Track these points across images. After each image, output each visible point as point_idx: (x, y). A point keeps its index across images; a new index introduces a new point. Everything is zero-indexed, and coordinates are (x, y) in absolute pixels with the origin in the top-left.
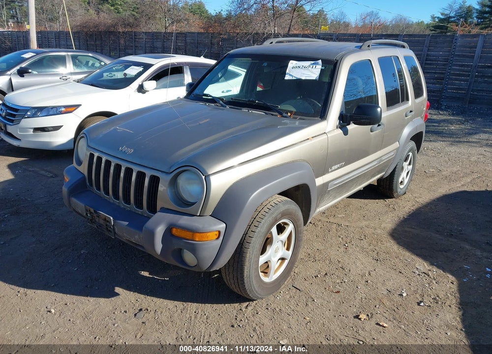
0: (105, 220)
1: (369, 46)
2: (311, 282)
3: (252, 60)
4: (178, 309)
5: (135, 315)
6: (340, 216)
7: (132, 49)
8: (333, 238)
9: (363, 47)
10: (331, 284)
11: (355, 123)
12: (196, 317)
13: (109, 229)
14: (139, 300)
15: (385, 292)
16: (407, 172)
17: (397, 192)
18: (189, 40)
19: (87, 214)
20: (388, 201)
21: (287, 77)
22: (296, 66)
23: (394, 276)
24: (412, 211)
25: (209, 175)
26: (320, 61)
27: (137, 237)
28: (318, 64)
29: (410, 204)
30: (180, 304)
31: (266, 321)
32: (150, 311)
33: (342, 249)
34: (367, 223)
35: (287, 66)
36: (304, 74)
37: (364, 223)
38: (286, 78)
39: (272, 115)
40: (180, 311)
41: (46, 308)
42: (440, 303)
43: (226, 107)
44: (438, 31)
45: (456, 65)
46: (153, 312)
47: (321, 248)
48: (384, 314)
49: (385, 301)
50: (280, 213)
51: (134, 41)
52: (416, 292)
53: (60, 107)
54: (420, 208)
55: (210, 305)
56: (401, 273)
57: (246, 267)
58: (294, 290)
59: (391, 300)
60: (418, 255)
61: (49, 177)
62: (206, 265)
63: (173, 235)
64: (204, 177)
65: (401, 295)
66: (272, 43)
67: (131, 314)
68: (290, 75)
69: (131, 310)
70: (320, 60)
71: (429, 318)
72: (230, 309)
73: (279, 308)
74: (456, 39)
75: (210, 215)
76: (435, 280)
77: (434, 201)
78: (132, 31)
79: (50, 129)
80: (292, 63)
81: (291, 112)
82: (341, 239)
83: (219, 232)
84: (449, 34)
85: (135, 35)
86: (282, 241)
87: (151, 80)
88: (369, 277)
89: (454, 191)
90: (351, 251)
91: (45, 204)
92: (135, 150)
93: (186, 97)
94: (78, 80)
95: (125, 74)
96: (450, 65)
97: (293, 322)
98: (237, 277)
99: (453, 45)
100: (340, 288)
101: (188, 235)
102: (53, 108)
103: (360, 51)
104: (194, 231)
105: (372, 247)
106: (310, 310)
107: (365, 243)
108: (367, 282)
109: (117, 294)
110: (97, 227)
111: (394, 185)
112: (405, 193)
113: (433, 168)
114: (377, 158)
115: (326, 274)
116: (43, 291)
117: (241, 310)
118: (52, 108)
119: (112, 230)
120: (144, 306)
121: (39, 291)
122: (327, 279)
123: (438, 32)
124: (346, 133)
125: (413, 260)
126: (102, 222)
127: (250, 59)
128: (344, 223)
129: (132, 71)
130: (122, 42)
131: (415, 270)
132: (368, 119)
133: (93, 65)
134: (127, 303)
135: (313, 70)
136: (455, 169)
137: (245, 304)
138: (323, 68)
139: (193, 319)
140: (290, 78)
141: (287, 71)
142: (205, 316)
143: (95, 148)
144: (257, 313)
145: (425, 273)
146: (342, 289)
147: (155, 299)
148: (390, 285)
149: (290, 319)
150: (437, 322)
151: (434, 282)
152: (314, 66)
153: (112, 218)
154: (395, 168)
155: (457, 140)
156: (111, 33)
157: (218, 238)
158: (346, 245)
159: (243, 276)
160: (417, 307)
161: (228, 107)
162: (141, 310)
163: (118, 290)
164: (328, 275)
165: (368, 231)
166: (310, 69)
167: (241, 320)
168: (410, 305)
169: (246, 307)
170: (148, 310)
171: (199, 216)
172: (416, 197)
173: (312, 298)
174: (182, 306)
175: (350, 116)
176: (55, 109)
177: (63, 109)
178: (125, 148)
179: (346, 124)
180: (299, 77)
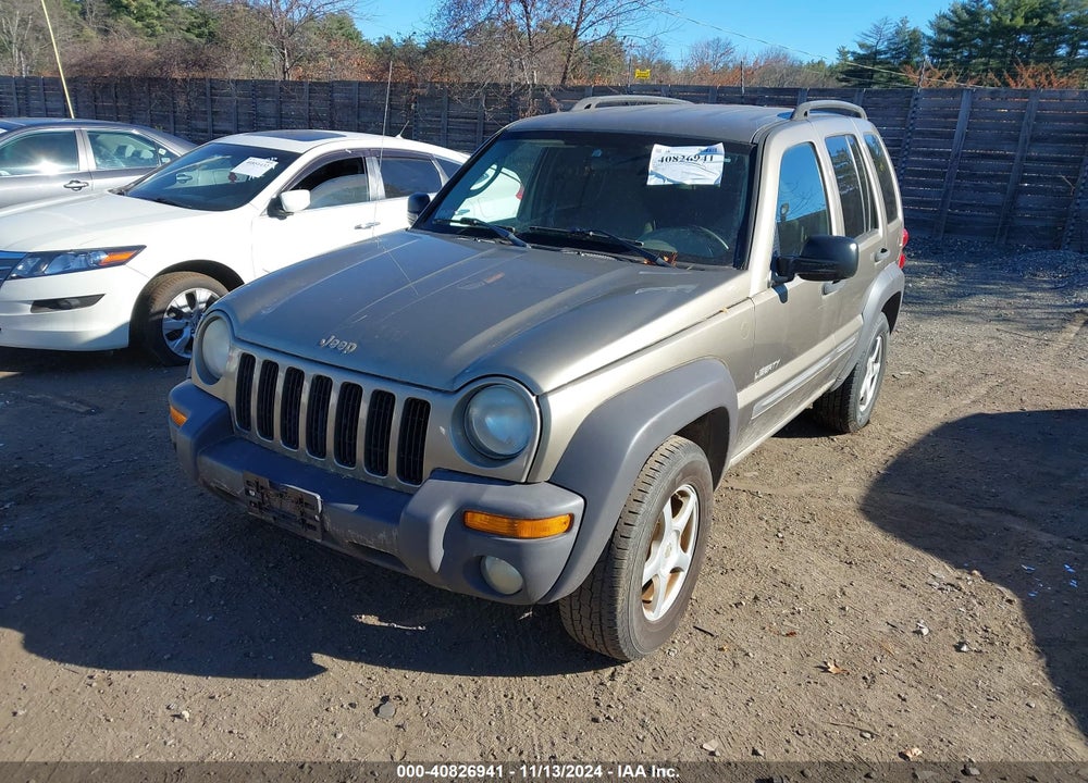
0: (300, 501)
1: (806, 114)
2: (730, 617)
3: (566, 144)
4: (465, 691)
5: (376, 711)
6: (749, 475)
7: (206, 120)
8: (750, 523)
9: (796, 116)
10: (772, 618)
11: (802, 277)
12: (510, 707)
13: (308, 521)
14: (374, 678)
15: (886, 629)
16: (871, 377)
17: (855, 420)
18: (339, 98)
19: (247, 492)
20: (839, 439)
21: (652, 181)
22: (668, 155)
23: (893, 594)
24: (891, 461)
25: (546, 394)
26: (720, 147)
27: (382, 536)
28: (715, 152)
29: (882, 445)
30: (468, 682)
31: (661, 705)
32: (407, 700)
33: (774, 545)
34: (808, 487)
35: (648, 156)
36: (688, 173)
37: (802, 488)
38: (649, 183)
39: (631, 261)
40: (472, 696)
41: (168, 708)
42: (997, 643)
43: (524, 246)
44: (855, 81)
45: (918, 153)
46: (413, 702)
47: (731, 544)
48: (897, 674)
49: (891, 647)
50: (681, 470)
51: (209, 101)
52: (945, 624)
53: (97, 251)
54: (906, 451)
55: (531, 678)
56: (904, 587)
57: (621, 591)
58: (701, 636)
59: (902, 645)
60: (927, 550)
61: (82, 413)
62: (541, 590)
63: (467, 528)
64: (534, 399)
65: (918, 632)
66: (588, 107)
67: (365, 708)
68: (658, 176)
69: (363, 701)
70: (721, 145)
71: (986, 676)
72: (581, 684)
73: (681, 675)
74: (916, 99)
75: (548, 482)
76: (975, 597)
77: (929, 435)
78: (204, 79)
79: (73, 303)
80: (658, 151)
81: (670, 255)
82: (763, 522)
83: (572, 517)
84: (876, 87)
85: (212, 88)
86: (677, 532)
87: (296, 188)
88: (844, 599)
89: (961, 416)
90: (792, 547)
91: (90, 475)
92: (359, 344)
93: (416, 226)
94: (120, 189)
95: (233, 176)
96: (906, 153)
97: (717, 702)
98: (600, 612)
99: (911, 111)
100: (793, 625)
101: (502, 525)
102: (77, 253)
103: (790, 126)
104: (515, 517)
105: (831, 537)
106: (744, 675)
107: (814, 529)
108: (843, 609)
109: (321, 670)
110: (275, 518)
111: (851, 405)
112: (868, 422)
113: (907, 367)
114: (829, 348)
115: (756, 598)
116: (148, 673)
117: (602, 684)
118: (76, 255)
119: (318, 525)
120: (391, 691)
121: (138, 673)
122: (761, 606)
123: (853, 83)
124: (783, 297)
125: (921, 560)
126: (289, 507)
127: (562, 142)
128: (762, 490)
129: (254, 168)
130: (181, 102)
131: (930, 580)
132: (832, 267)
133: (137, 154)
134: (349, 687)
135: (708, 165)
136: (950, 369)
137: (608, 672)
138: (729, 160)
139: (505, 710)
140: (660, 182)
141: (651, 168)
142: (530, 703)
143: (256, 342)
144: (638, 689)
145: (952, 585)
146: (797, 628)
147: (410, 674)
148: (889, 611)
149: (711, 698)
150: (1002, 683)
151: (974, 601)
152: (709, 157)
153: (319, 497)
154: (854, 369)
155: (937, 309)
156: (153, 81)
157: (569, 530)
158: (780, 535)
159: (615, 609)
160: (955, 654)
161: (528, 246)
162: (385, 699)
163: (319, 659)
164: (761, 599)
165: (815, 504)
166: (700, 162)
167: (609, 706)
168: (941, 651)
169: (612, 677)
170: (401, 699)
171: (526, 483)
172: (890, 430)
173: (743, 650)
174: (472, 685)
175: (795, 262)
176: (82, 257)
177: (104, 257)
178: (334, 341)
179: (786, 278)
180: (678, 178)
